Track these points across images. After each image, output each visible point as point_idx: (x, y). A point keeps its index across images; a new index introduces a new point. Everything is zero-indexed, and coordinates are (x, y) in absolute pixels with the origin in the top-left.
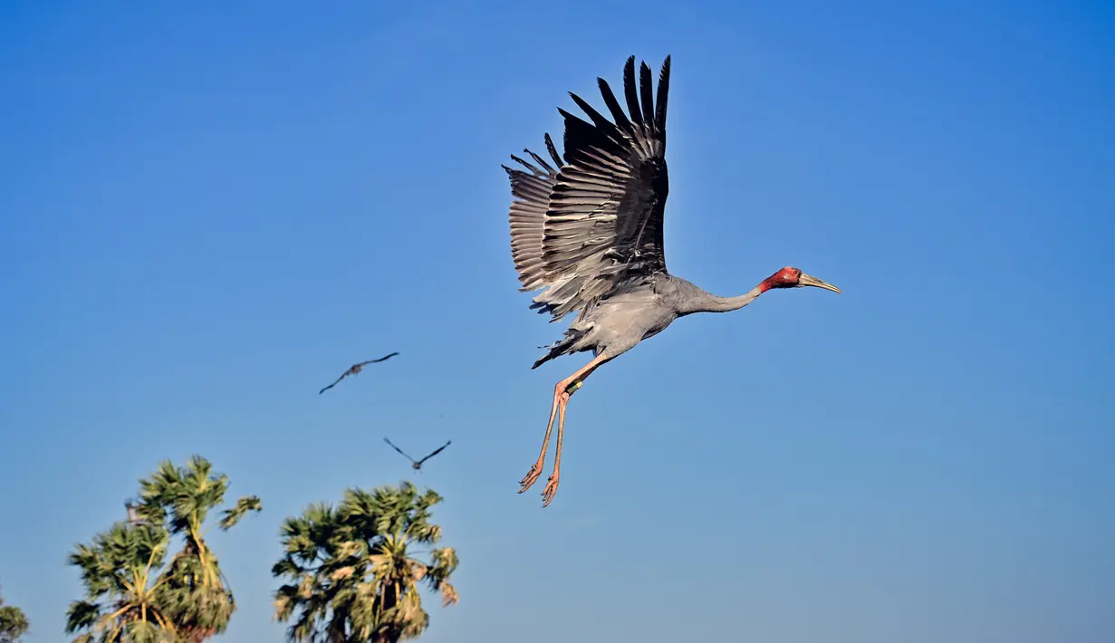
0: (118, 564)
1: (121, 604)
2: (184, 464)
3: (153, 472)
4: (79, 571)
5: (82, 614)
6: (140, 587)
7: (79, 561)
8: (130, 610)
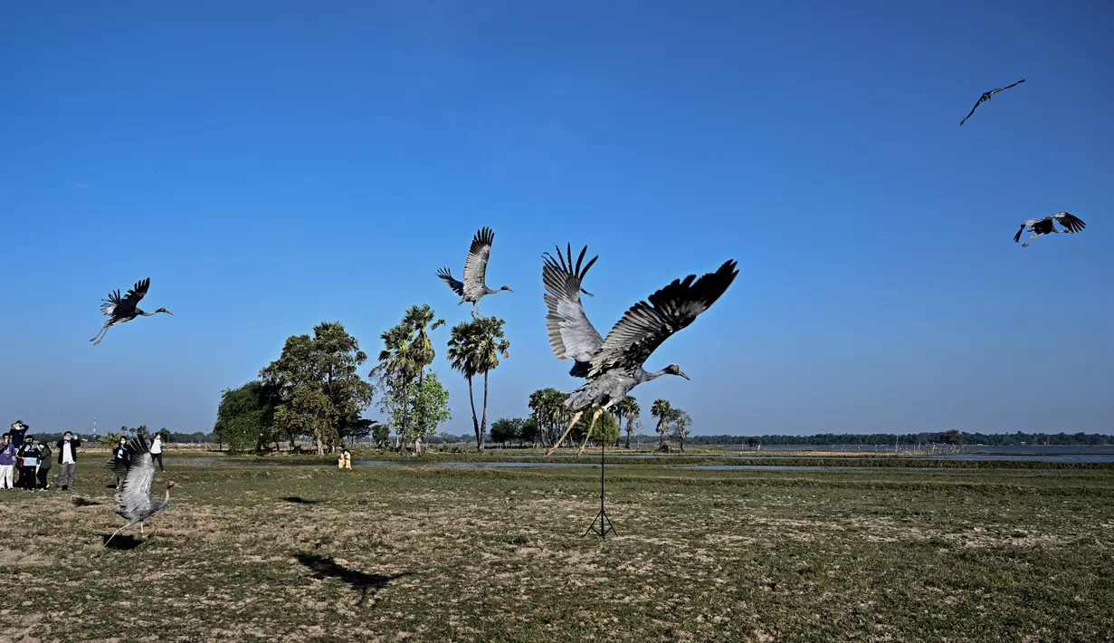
0: (397, 339)
1: (397, 352)
2: (420, 307)
3: (410, 308)
4: (384, 340)
5: (384, 355)
6: (404, 347)
7: (384, 337)
8: (400, 355)
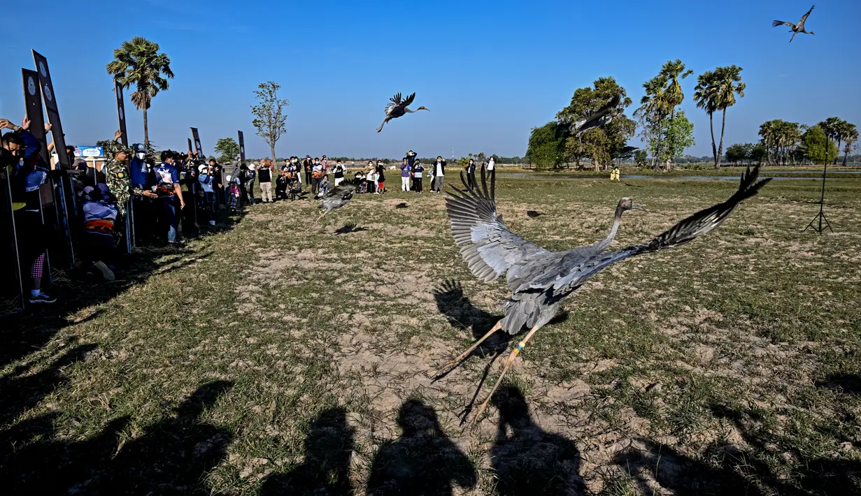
0: (655, 87)
1: (655, 97)
2: (673, 62)
3: (665, 63)
4: (645, 88)
5: (645, 99)
6: (660, 93)
7: (645, 86)
8: (657, 98)
